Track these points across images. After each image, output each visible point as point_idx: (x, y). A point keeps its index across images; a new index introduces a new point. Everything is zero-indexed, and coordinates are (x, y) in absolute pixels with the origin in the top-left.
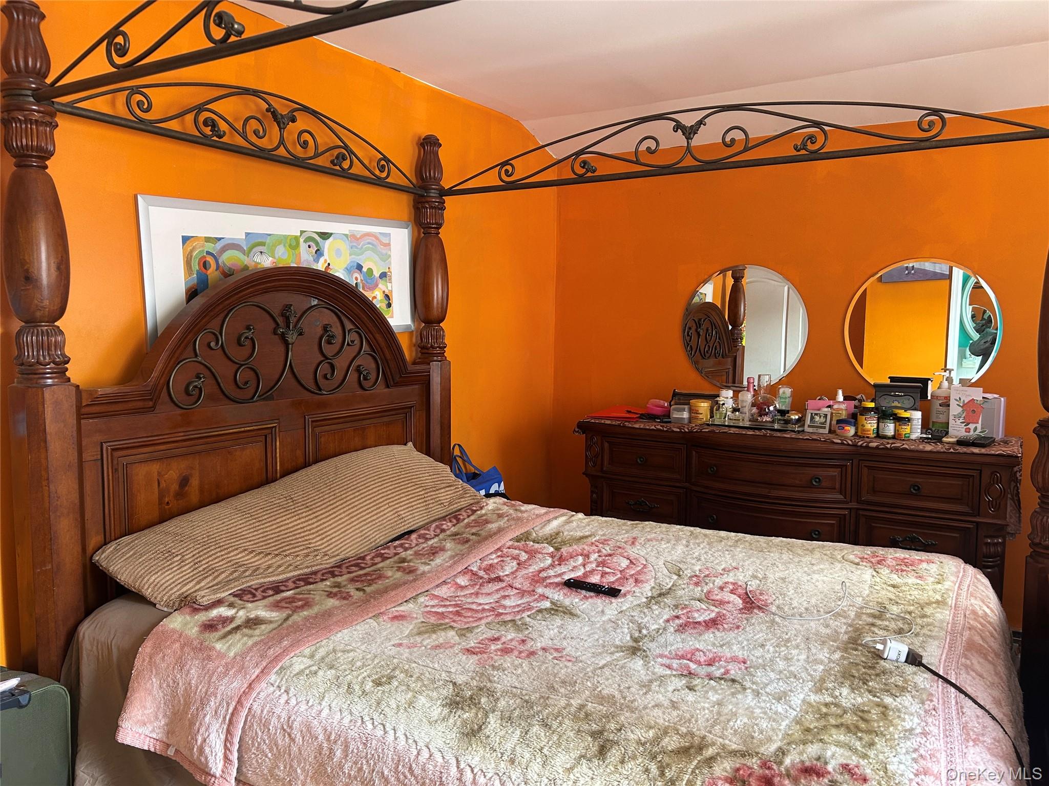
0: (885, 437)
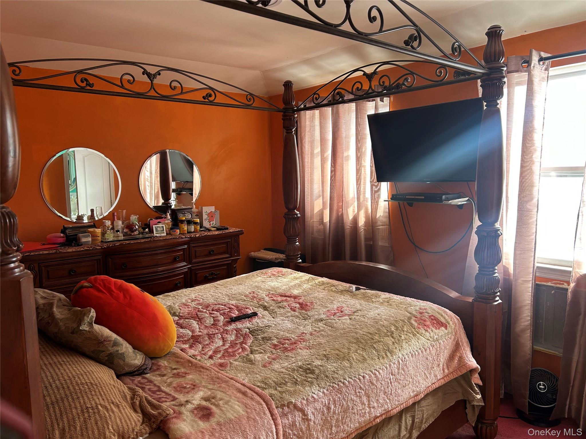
0: (191, 232)
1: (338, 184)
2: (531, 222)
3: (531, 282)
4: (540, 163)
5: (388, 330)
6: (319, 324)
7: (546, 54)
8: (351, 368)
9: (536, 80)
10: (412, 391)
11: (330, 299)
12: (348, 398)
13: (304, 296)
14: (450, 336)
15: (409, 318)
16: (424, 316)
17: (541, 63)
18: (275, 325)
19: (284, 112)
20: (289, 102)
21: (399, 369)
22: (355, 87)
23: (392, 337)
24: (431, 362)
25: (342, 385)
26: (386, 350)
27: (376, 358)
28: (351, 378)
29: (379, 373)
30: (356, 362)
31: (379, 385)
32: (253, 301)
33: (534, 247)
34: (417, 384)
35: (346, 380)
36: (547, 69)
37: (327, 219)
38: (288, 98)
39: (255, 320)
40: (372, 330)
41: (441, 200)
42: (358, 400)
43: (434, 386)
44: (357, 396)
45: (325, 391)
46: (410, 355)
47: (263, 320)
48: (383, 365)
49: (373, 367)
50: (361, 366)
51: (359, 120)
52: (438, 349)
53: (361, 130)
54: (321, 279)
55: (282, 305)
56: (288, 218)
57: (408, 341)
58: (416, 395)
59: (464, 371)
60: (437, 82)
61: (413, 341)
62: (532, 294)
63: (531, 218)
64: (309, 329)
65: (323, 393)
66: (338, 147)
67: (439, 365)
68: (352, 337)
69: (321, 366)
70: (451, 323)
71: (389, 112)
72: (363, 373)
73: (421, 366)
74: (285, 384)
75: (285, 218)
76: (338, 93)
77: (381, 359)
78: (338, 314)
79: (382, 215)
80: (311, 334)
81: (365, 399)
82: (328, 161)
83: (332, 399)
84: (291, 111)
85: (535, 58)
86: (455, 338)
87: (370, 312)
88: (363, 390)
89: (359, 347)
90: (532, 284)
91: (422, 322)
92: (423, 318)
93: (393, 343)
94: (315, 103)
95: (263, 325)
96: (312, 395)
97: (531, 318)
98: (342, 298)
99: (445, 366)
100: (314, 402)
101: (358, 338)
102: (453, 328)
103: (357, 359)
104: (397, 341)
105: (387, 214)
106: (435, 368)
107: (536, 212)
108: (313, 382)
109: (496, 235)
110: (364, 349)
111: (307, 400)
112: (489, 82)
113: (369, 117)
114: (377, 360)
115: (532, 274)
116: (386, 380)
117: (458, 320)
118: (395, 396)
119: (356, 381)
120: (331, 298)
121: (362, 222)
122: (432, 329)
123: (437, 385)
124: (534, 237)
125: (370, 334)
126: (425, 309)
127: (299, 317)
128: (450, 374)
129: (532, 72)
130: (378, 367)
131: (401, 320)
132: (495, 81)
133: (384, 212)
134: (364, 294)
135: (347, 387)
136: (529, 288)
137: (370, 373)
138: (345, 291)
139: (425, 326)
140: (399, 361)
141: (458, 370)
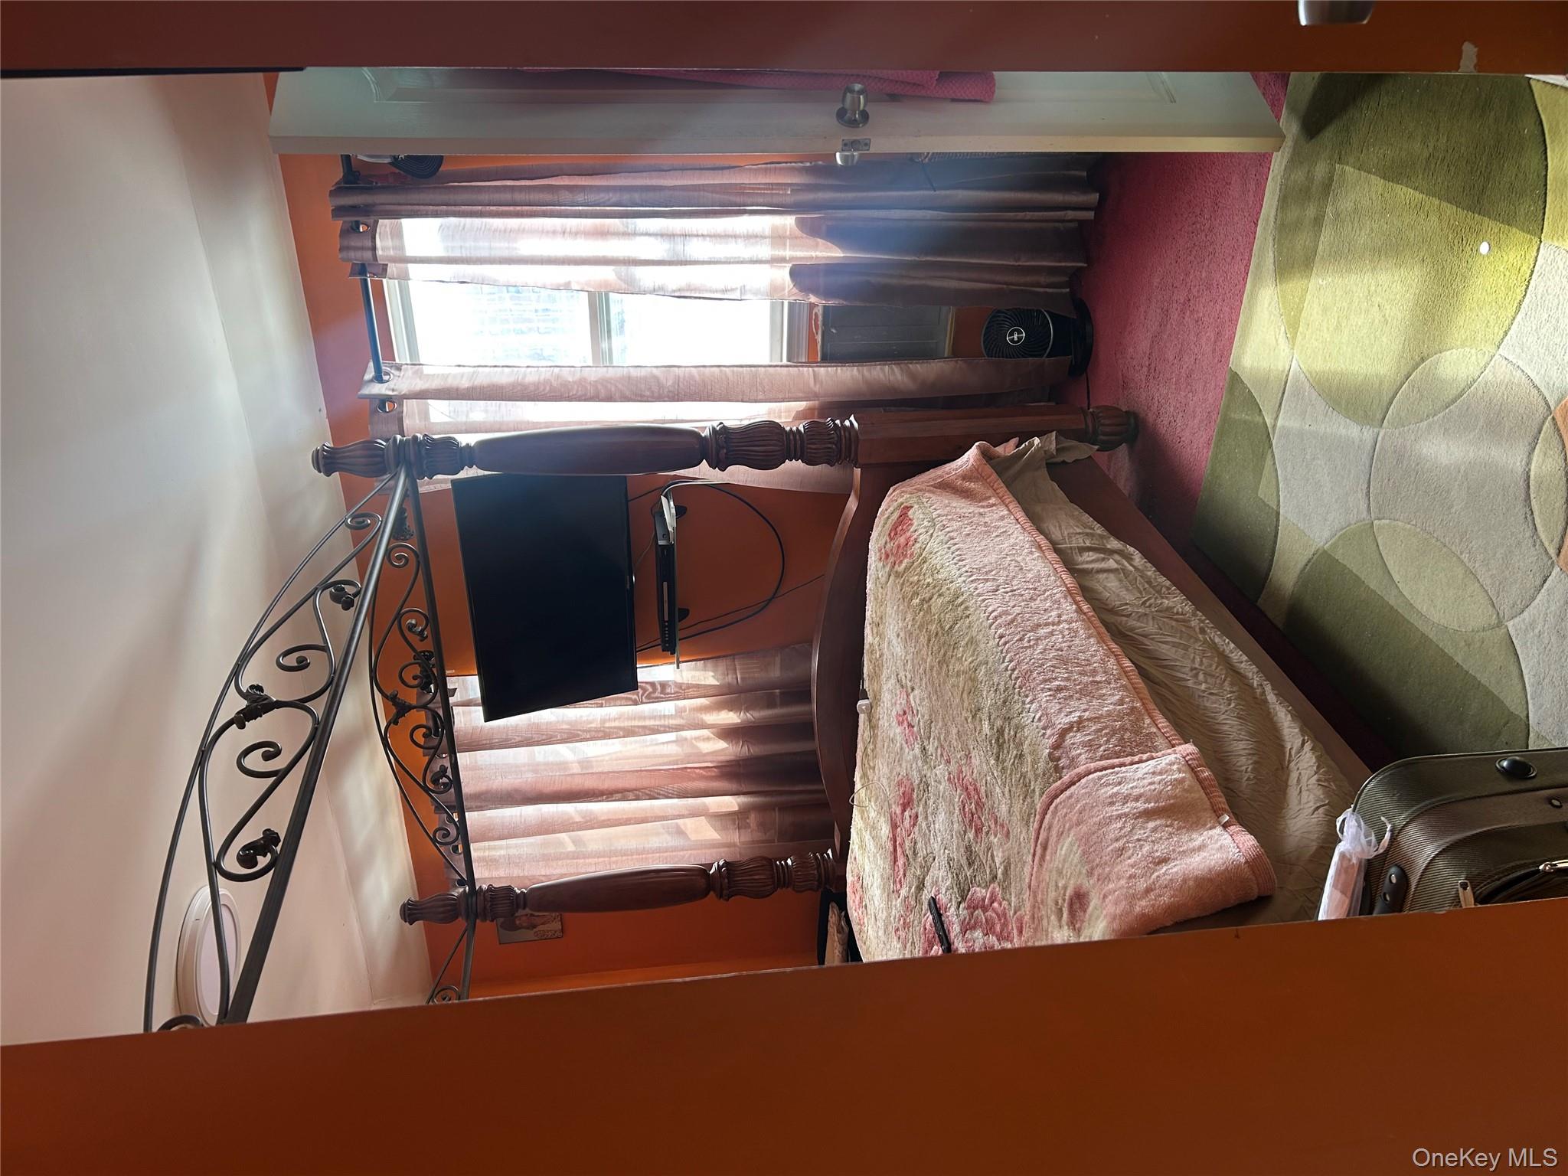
1: (646, 782)
2: (699, 375)
3: (816, 369)
4: (583, 369)
5: (920, 610)
6: (930, 753)
7: (368, 370)
8: (987, 663)
9: (420, 385)
10: (1030, 555)
11: (889, 747)
12: (1039, 659)
13: (890, 806)
14: (924, 500)
15: (898, 575)
16: (892, 550)
17: (386, 378)
18: (945, 849)
19: (477, 917)
20: (451, 905)
21: (987, 580)
22: (421, 741)
23: (930, 599)
24: (974, 527)
25: (1016, 672)
26: (953, 605)
27: (968, 621)
28: (1004, 658)
29: (993, 611)
30: (977, 655)
31: (1017, 610)
32: (911, 924)
33: (748, 369)
34: (1017, 547)
35: (1008, 666)
36: (399, 368)
37: (731, 803)
38: (441, 909)
39: (943, 899)
40: (923, 640)
41: (669, 548)
42: (1045, 642)
43: (1022, 519)
44: (1037, 644)
45: (1028, 700)
46: (960, 563)
47: (940, 879)
48: (980, 606)
49: (984, 623)
50: (982, 646)
51: (497, 741)
52: (949, 517)
53: (518, 736)
54: (858, 786)
55: (910, 849)
56: (729, 887)
57: (935, 571)
58: (1039, 547)
59: (988, 469)
60: (418, 563)
61: (935, 561)
62: (839, 366)
63: (692, 377)
64: (941, 770)
65: (1031, 702)
66: (559, 789)
67: (981, 514)
68: (939, 674)
69: (990, 719)
70: (900, 500)
71: (479, 674)
72: (994, 638)
73: (983, 543)
74: (1025, 777)
75: (729, 898)
76: (435, 781)
77: (969, 612)
78: (909, 719)
79: (712, 674)
80: (948, 762)
81: (1042, 632)
82: (591, 812)
83: (1042, 686)
84: (474, 899)
85: (377, 389)
86: (929, 491)
87: (896, 654)
88: (1024, 635)
89: (952, 656)
90: (820, 366)
91: (900, 551)
92: (894, 551)
93: (940, 595)
94: (456, 839)
95: (949, 874)
96: (1037, 722)
97: (885, 365)
98: (883, 723)
99: (984, 504)
100: (1047, 715)
101: (939, 662)
102: (908, 496)
103: (973, 655)
104: (937, 589)
105: (709, 663)
106: (987, 519)
107: (681, 369)
108: (1016, 725)
109: (723, 434)
110: (955, 646)
111: (1045, 728)
112: (425, 462)
113: (489, 717)
114: (970, 619)
115: (801, 369)
116: (1007, 599)
117: (896, 488)
118: (1039, 581)
119: (1008, 648)
120: (885, 745)
121: (731, 718)
122: (912, 532)
123: (1020, 514)
124: (727, 369)
125: (929, 640)
126: (880, 551)
127: (926, 802)
128: (997, 494)
129: (402, 393)
130: (982, 615)
131: (901, 590)
132: (423, 452)
133: (705, 669)
134: (871, 680)
135: (1019, 663)
136: (828, 371)
137: (993, 627)
138: (870, 721)
139: (907, 544)
140: (972, 581)
141: (988, 480)
